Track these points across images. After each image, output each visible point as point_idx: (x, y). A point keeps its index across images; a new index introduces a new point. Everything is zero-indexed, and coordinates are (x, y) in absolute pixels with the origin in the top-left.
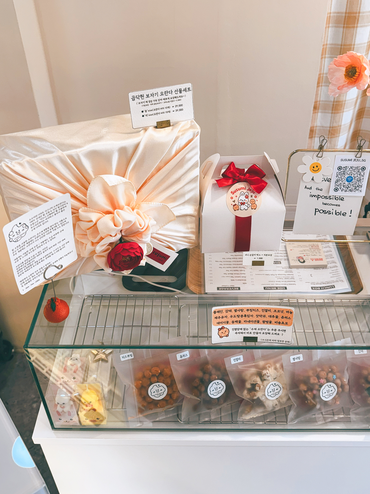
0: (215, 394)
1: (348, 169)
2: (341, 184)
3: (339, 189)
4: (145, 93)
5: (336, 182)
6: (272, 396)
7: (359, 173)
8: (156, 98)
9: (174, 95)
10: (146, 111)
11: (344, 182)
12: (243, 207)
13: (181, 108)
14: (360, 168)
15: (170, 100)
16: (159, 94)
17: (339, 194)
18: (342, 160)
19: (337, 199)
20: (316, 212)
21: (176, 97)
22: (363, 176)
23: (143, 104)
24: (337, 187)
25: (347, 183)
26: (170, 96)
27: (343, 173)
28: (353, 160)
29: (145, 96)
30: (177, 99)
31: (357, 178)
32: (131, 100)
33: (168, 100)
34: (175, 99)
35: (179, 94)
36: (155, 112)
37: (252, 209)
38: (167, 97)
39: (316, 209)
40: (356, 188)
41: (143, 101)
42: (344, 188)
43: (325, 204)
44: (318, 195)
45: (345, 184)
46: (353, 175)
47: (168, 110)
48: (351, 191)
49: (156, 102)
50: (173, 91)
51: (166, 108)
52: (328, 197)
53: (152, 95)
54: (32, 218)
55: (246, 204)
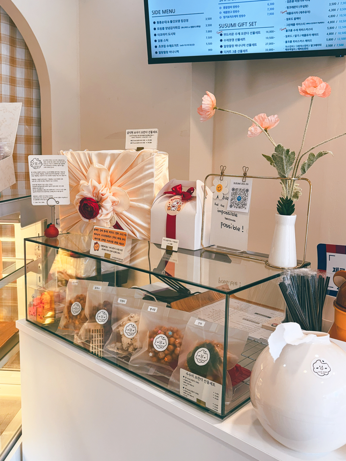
0: (100, 320)
1: (238, 190)
2: (234, 202)
3: (233, 206)
4: (134, 131)
5: (231, 201)
6: (128, 334)
7: (245, 194)
8: (139, 134)
9: (148, 134)
10: (133, 141)
11: (236, 200)
12: (173, 208)
13: (151, 141)
14: (245, 190)
15: (146, 136)
16: (141, 132)
17: (233, 209)
18: (234, 183)
19: (233, 215)
20: (221, 225)
21: (149, 135)
22: (247, 196)
23: (132, 137)
24: (232, 204)
25: (237, 201)
26: (146, 134)
27: (235, 193)
28: (241, 184)
29: (134, 132)
30: (150, 136)
31: (244, 198)
32: (127, 133)
33: (144, 136)
34: (148, 136)
35: (151, 134)
36: (137, 142)
37: (177, 210)
38: (144, 134)
39: (221, 223)
40: (242, 206)
41: (132, 135)
42: (236, 205)
43: (226, 219)
44: (222, 211)
45: (236, 202)
46: (241, 195)
47: (144, 142)
48: (239, 207)
49: (138, 136)
50: (148, 132)
51: (143, 140)
52: (228, 213)
53: (137, 132)
54: (45, 160)
55: (175, 207)
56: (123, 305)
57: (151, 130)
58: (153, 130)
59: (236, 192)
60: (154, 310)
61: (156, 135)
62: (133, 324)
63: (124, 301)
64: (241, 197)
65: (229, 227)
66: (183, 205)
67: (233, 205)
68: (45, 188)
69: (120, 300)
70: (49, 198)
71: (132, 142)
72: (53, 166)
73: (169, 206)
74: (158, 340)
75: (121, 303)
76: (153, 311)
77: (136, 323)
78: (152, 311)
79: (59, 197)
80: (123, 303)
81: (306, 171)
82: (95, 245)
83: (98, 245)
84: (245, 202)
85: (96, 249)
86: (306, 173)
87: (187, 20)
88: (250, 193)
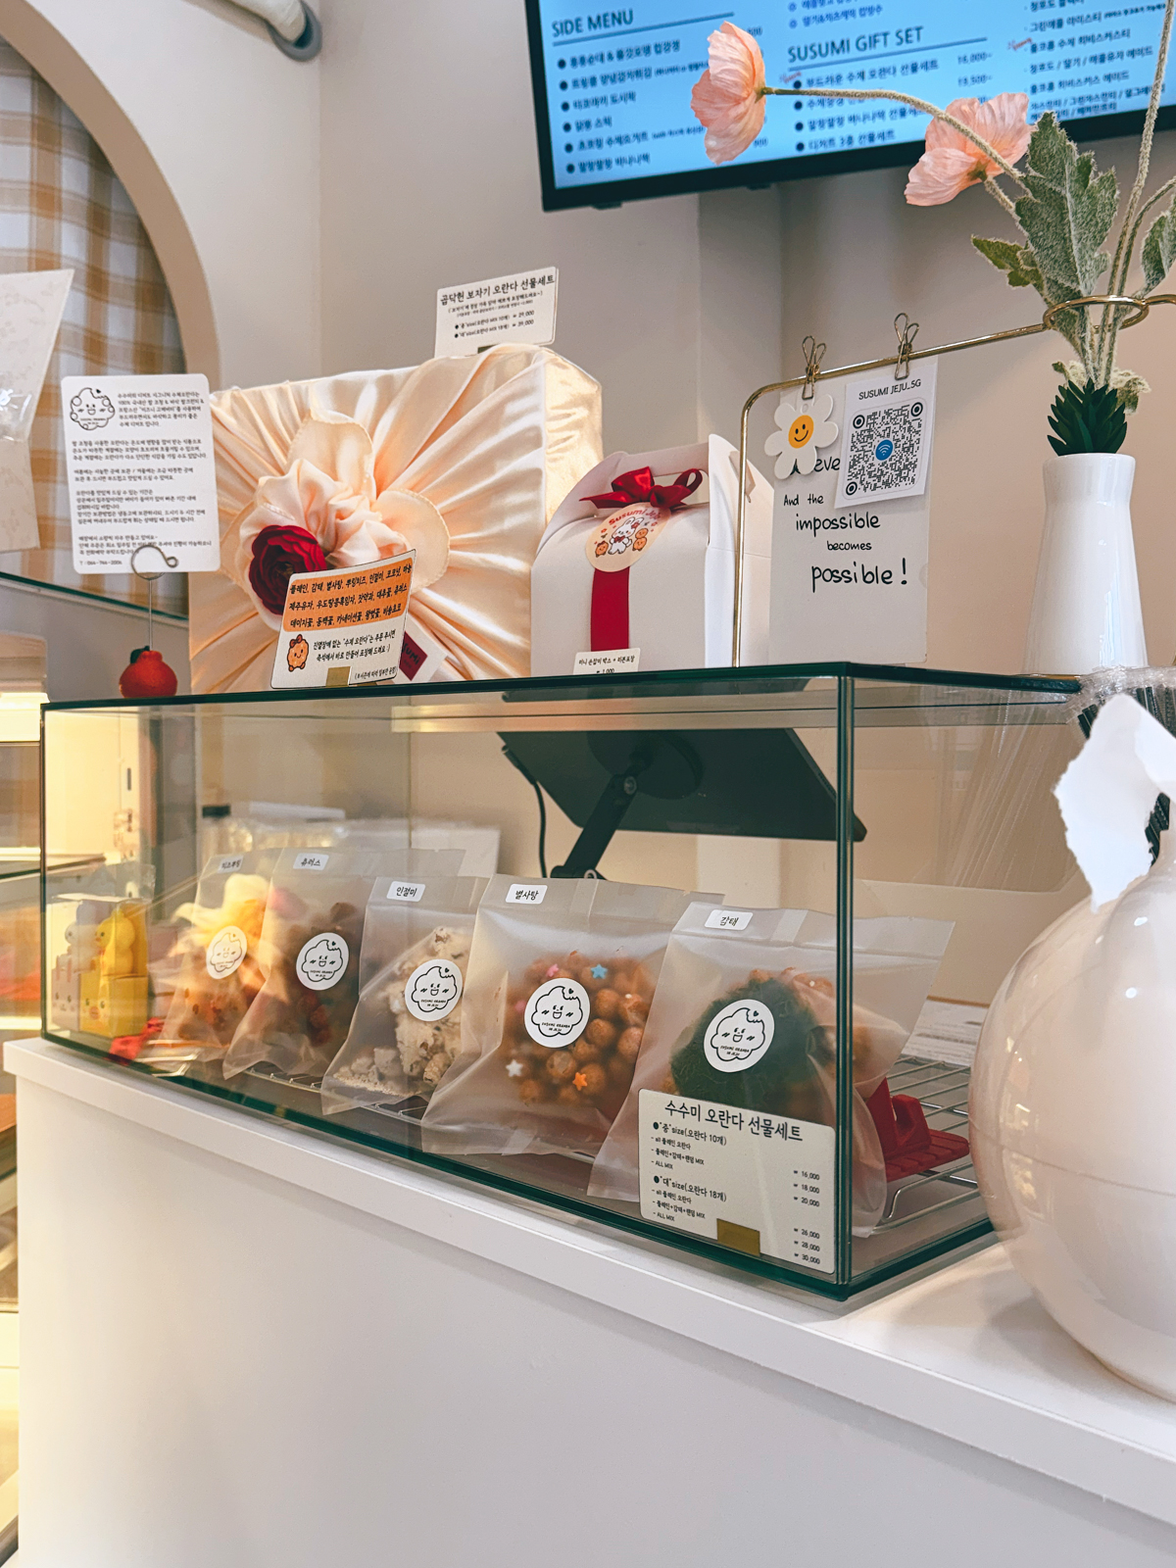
0: (312, 976)
1: (880, 418)
2: (863, 467)
3: (859, 486)
4: (465, 288)
5: (851, 467)
6: (424, 1006)
7: (907, 425)
8: (485, 298)
9: (520, 291)
10: (463, 326)
11: (870, 461)
12: (620, 546)
13: (529, 318)
14: (909, 408)
15: (511, 302)
16: (492, 290)
17: (861, 497)
18: (862, 396)
19: (860, 523)
20: (814, 578)
21: (522, 297)
22: (917, 432)
23: (461, 311)
24: (854, 480)
25: (877, 462)
26: (511, 293)
27: (867, 433)
28: (890, 390)
29: (466, 295)
30: (525, 300)
31: (903, 441)
32: (439, 303)
33: (507, 302)
34: (521, 300)
35: (530, 290)
36: (479, 327)
37: (634, 549)
38: (505, 296)
39: (814, 570)
40: (899, 475)
41: (460, 304)
42: (870, 480)
43: (834, 548)
44: (815, 520)
45: (873, 468)
46: (892, 435)
47: (504, 322)
48: (887, 484)
49: (483, 307)
50: (519, 283)
51: (501, 318)
52: (838, 523)
53: (479, 293)
54: (125, 396)
55: (626, 540)
56: (411, 904)
57: (528, 275)
58: (538, 274)
59: (870, 430)
60: (533, 895)
61: (549, 292)
62: (445, 963)
63: (413, 892)
64: (894, 443)
65: (844, 579)
66: (656, 528)
67: (858, 481)
68: (125, 506)
69: (399, 889)
70: (138, 546)
71: (460, 330)
72: (155, 420)
73: (600, 540)
74: (546, 1004)
75: (402, 898)
76: (529, 901)
77: (457, 961)
78: (523, 900)
79: (180, 543)
80: (409, 898)
81: (1165, 267)
82: (291, 647)
83: (302, 645)
84: (909, 457)
85: (295, 664)
86: (1164, 276)
87: (677, 45)
88: (928, 416)
